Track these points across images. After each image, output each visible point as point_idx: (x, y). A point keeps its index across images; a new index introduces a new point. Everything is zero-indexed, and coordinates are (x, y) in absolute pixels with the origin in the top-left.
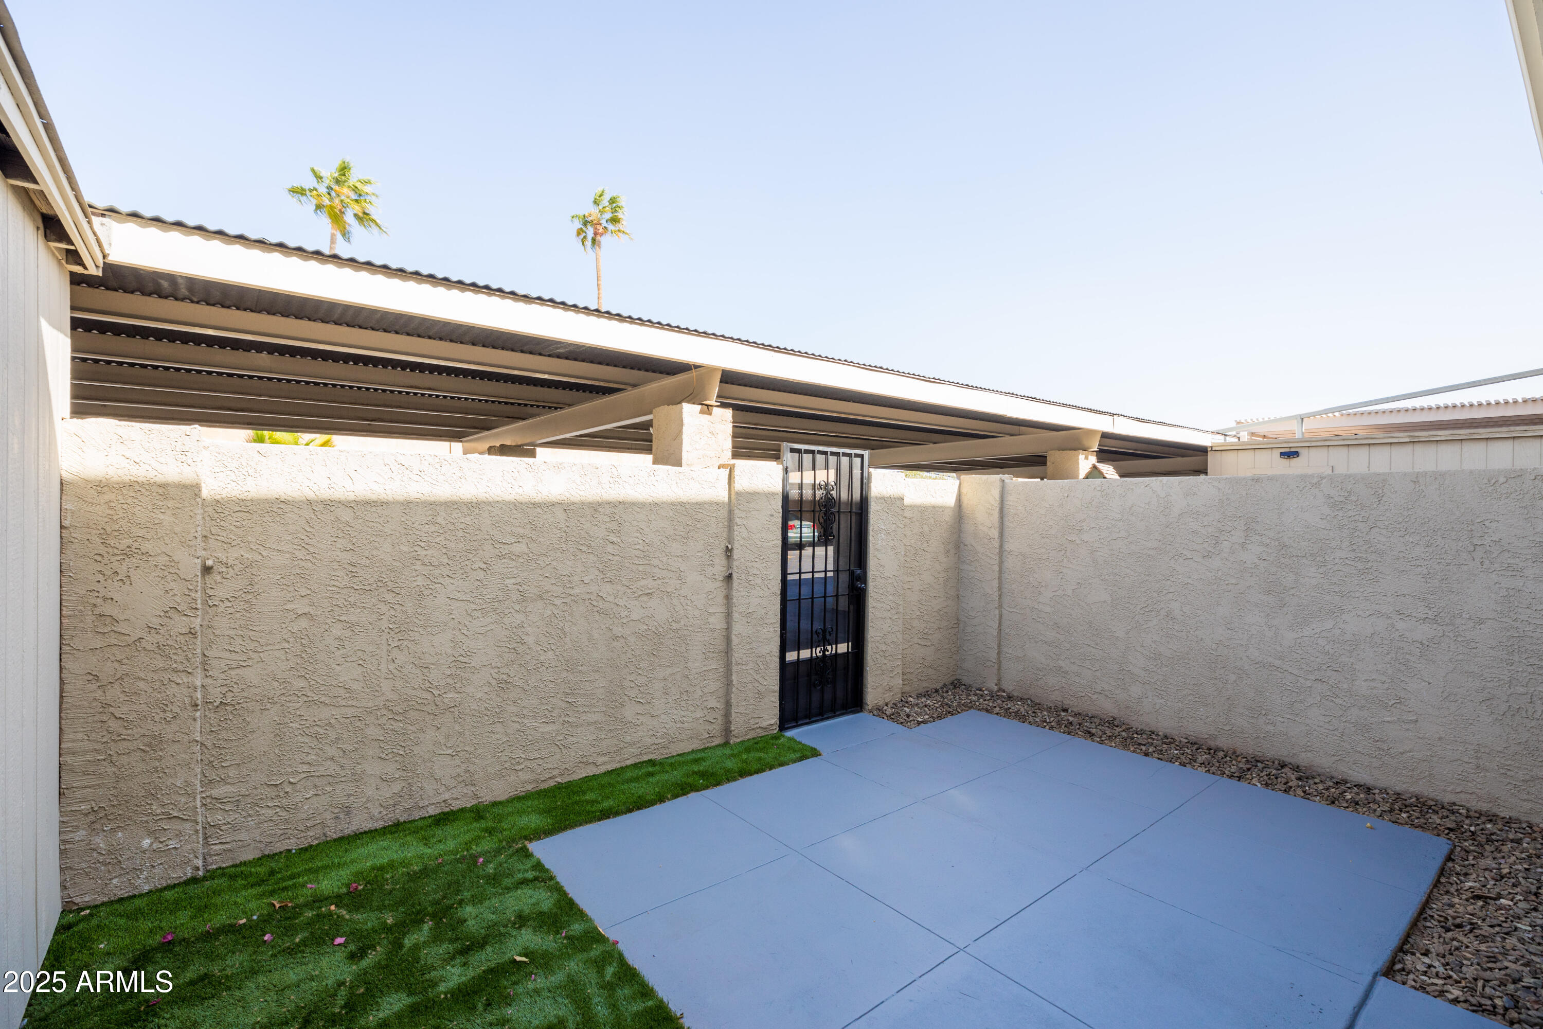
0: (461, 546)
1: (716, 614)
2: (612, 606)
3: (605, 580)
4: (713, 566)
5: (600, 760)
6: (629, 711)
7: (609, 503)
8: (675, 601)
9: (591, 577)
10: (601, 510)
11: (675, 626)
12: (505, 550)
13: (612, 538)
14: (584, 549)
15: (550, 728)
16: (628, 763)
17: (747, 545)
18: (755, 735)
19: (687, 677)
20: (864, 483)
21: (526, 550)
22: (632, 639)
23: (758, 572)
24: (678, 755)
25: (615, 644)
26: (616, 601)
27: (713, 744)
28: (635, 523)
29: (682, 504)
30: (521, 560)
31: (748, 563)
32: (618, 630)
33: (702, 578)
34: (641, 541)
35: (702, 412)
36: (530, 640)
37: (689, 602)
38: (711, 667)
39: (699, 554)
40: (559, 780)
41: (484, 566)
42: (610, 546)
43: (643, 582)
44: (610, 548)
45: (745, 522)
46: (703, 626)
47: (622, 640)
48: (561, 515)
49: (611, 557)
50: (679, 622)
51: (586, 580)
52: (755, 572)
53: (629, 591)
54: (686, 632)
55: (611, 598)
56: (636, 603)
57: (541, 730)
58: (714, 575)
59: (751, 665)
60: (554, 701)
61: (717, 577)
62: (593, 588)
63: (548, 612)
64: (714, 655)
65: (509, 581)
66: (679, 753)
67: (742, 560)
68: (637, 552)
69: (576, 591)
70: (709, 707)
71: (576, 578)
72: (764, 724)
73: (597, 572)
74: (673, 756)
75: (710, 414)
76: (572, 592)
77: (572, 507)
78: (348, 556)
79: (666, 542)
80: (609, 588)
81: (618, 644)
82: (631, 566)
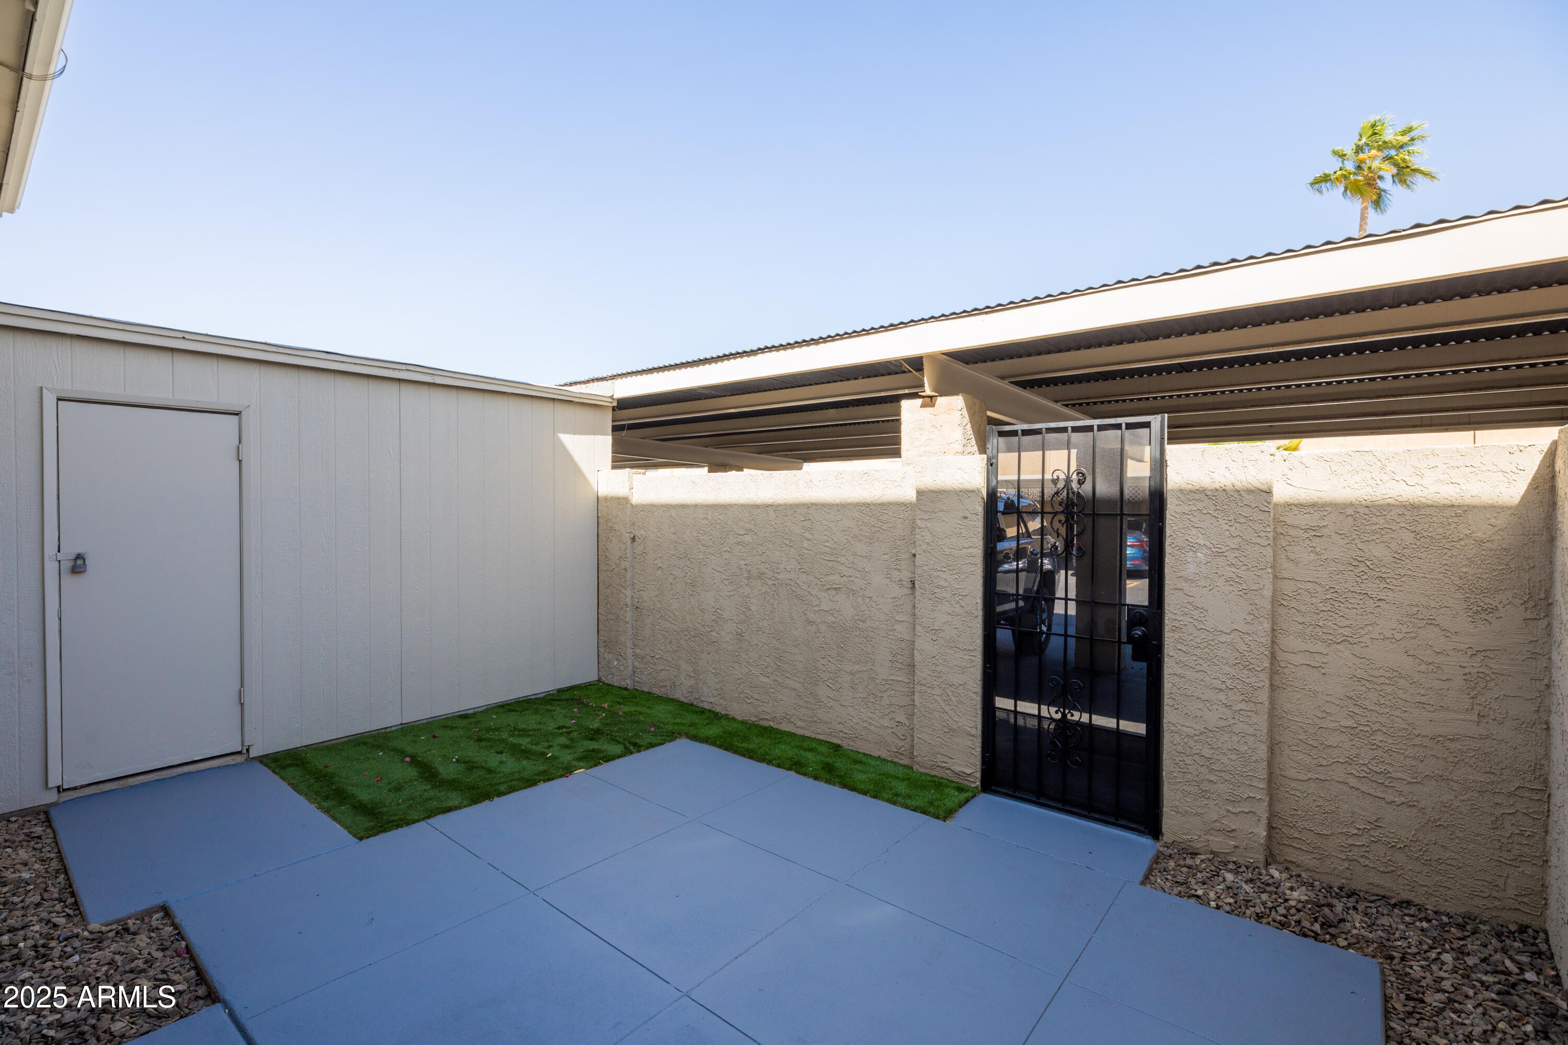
0: (718, 534)
1: (904, 623)
2: (807, 594)
3: (802, 570)
4: (899, 570)
5: (799, 723)
6: (822, 691)
7: (804, 505)
8: (860, 600)
9: (793, 567)
10: (799, 511)
11: (861, 625)
12: (740, 539)
13: (807, 535)
14: (787, 542)
15: (766, 680)
16: (821, 737)
17: (932, 551)
18: (944, 776)
19: (873, 679)
20: (1160, 465)
21: (751, 541)
22: (823, 628)
23: (946, 584)
24: (864, 754)
25: (809, 627)
26: (809, 590)
27: (901, 762)
28: (825, 522)
29: (867, 505)
30: (748, 548)
31: (932, 572)
32: (812, 616)
33: (888, 581)
34: (829, 539)
35: (923, 406)
36: (753, 608)
37: (874, 604)
38: (899, 679)
39: (885, 557)
40: (771, 724)
41: (729, 549)
42: (806, 541)
43: (831, 578)
44: (805, 544)
45: (929, 525)
46: (890, 633)
47: (815, 626)
48: (772, 514)
49: (806, 551)
50: (864, 622)
51: (788, 568)
52: (942, 583)
53: (819, 583)
54: (871, 634)
55: (805, 587)
56: (824, 594)
57: (761, 679)
58: (901, 580)
59: (937, 691)
60: (768, 660)
61: (904, 583)
62: (793, 576)
63: (764, 590)
64: (902, 667)
65: (743, 562)
66: (866, 752)
67: (925, 568)
68: (826, 549)
69: (780, 576)
70: (897, 720)
71: (782, 566)
72: (957, 769)
73: (796, 564)
74: (859, 753)
75: (933, 406)
76: (779, 577)
77: (779, 508)
78: (673, 537)
79: (852, 542)
80: (804, 577)
81: (813, 628)
82: (822, 561)
